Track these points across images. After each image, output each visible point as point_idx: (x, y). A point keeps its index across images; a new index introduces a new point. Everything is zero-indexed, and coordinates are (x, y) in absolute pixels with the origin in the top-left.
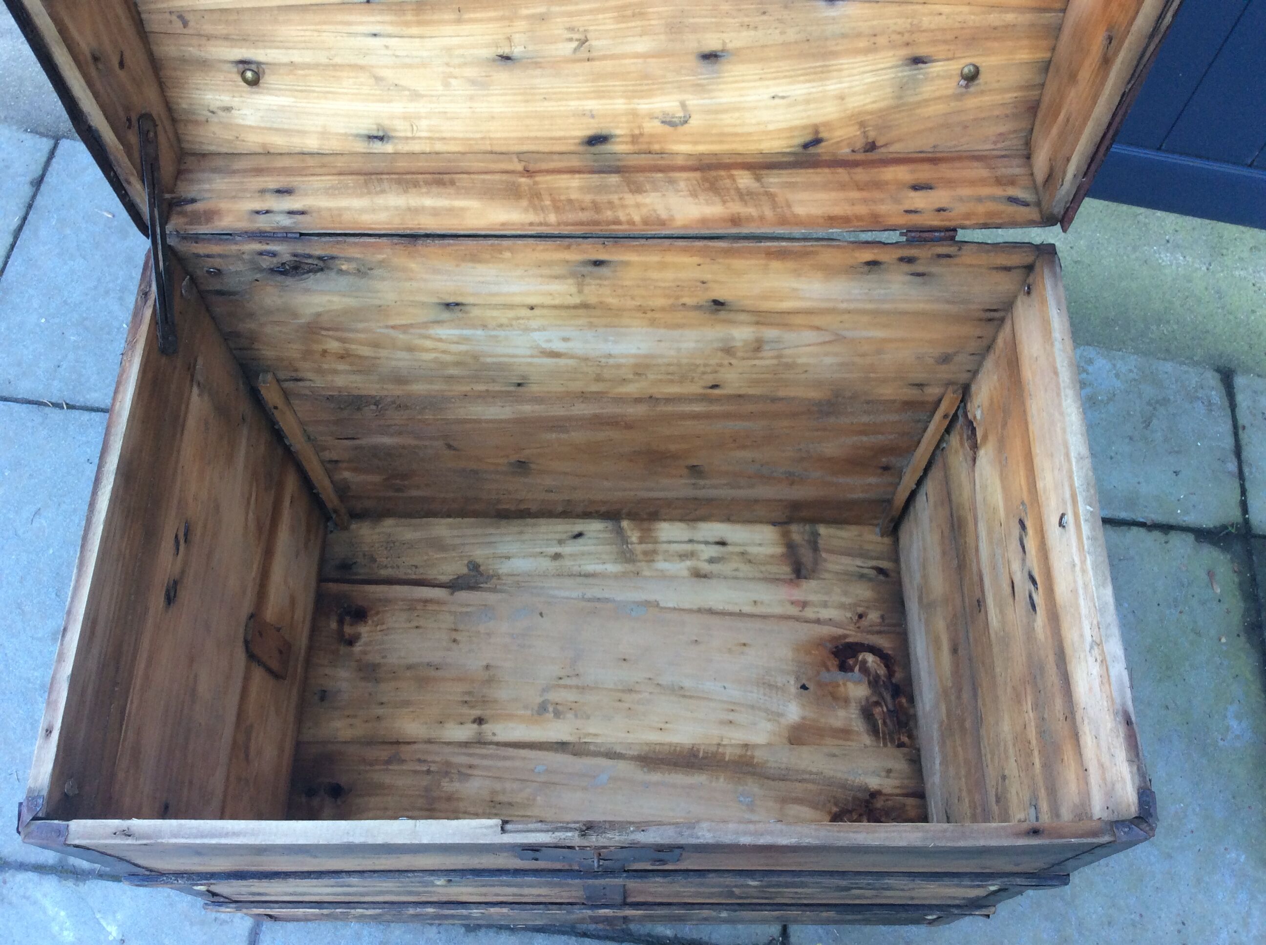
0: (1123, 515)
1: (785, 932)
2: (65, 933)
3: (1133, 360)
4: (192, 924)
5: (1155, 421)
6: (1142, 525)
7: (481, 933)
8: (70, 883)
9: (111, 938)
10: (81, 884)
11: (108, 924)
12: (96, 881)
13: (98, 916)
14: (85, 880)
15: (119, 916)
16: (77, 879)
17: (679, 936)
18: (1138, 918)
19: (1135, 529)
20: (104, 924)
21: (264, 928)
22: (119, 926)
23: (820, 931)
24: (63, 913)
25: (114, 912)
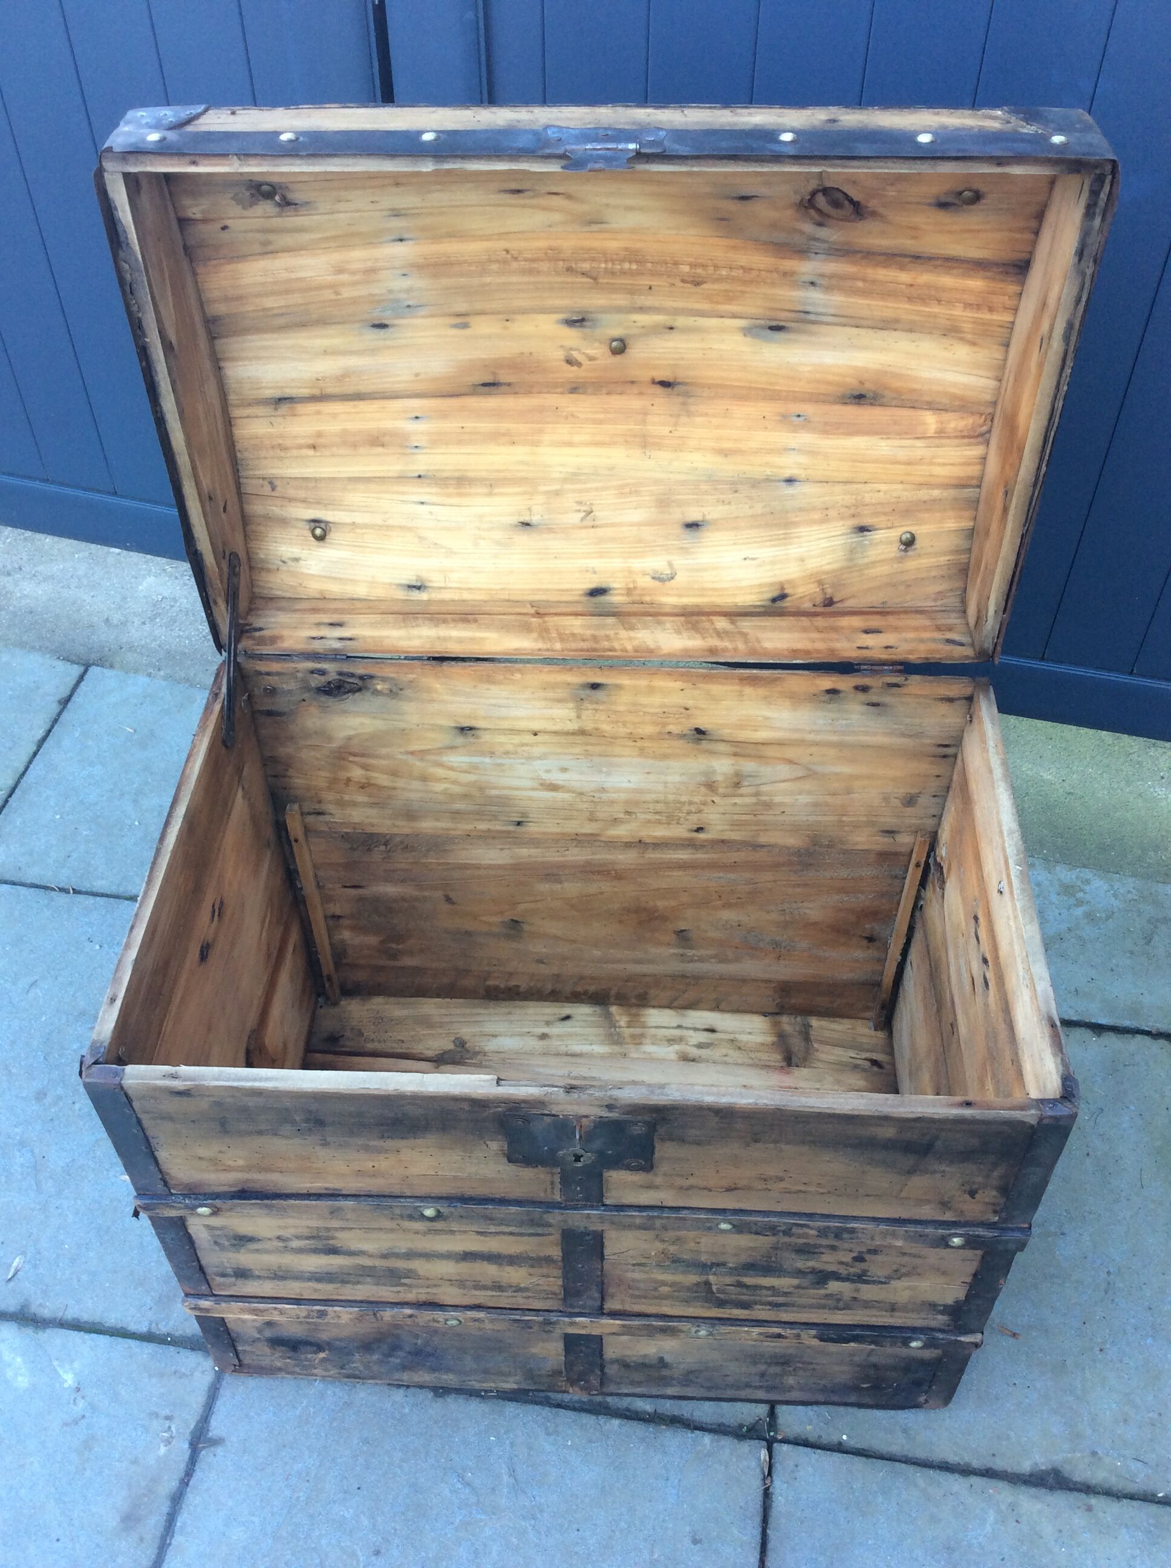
0: (1126, 1023)
1: (772, 1414)
2: (20, 1379)
3: (1131, 883)
4: (150, 1376)
5: (1156, 938)
6: (1148, 1033)
7: (450, 1399)
8: (29, 1331)
9: (66, 1385)
10: (40, 1333)
11: (65, 1372)
12: (56, 1330)
13: (55, 1363)
14: (45, 1328)
15: (76, 1365)
16: (37, 1327)
17: (659, 1411)
18: (1156, 1416)
19: (1139, 1037)
20: (61, 1372)
21: (224, 1383)
22: (75, 1374)
23: (811, 1413)
24: (19, 1360)
25: (72, 1361)
